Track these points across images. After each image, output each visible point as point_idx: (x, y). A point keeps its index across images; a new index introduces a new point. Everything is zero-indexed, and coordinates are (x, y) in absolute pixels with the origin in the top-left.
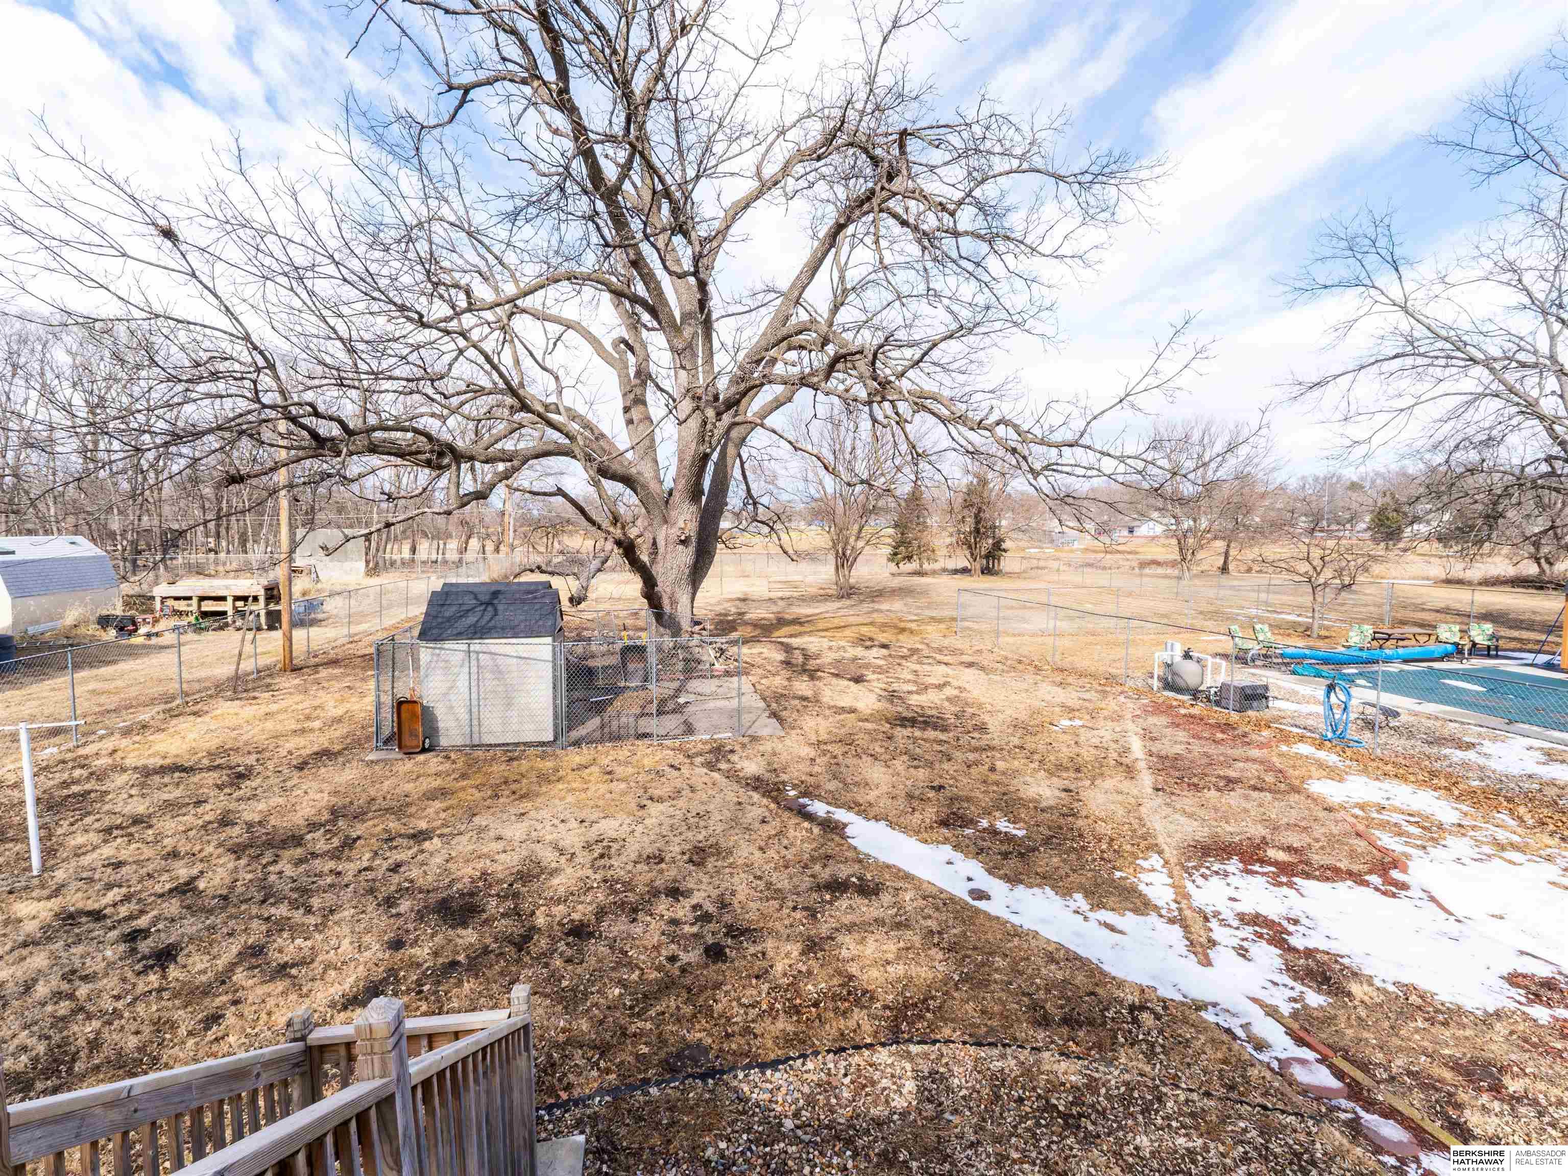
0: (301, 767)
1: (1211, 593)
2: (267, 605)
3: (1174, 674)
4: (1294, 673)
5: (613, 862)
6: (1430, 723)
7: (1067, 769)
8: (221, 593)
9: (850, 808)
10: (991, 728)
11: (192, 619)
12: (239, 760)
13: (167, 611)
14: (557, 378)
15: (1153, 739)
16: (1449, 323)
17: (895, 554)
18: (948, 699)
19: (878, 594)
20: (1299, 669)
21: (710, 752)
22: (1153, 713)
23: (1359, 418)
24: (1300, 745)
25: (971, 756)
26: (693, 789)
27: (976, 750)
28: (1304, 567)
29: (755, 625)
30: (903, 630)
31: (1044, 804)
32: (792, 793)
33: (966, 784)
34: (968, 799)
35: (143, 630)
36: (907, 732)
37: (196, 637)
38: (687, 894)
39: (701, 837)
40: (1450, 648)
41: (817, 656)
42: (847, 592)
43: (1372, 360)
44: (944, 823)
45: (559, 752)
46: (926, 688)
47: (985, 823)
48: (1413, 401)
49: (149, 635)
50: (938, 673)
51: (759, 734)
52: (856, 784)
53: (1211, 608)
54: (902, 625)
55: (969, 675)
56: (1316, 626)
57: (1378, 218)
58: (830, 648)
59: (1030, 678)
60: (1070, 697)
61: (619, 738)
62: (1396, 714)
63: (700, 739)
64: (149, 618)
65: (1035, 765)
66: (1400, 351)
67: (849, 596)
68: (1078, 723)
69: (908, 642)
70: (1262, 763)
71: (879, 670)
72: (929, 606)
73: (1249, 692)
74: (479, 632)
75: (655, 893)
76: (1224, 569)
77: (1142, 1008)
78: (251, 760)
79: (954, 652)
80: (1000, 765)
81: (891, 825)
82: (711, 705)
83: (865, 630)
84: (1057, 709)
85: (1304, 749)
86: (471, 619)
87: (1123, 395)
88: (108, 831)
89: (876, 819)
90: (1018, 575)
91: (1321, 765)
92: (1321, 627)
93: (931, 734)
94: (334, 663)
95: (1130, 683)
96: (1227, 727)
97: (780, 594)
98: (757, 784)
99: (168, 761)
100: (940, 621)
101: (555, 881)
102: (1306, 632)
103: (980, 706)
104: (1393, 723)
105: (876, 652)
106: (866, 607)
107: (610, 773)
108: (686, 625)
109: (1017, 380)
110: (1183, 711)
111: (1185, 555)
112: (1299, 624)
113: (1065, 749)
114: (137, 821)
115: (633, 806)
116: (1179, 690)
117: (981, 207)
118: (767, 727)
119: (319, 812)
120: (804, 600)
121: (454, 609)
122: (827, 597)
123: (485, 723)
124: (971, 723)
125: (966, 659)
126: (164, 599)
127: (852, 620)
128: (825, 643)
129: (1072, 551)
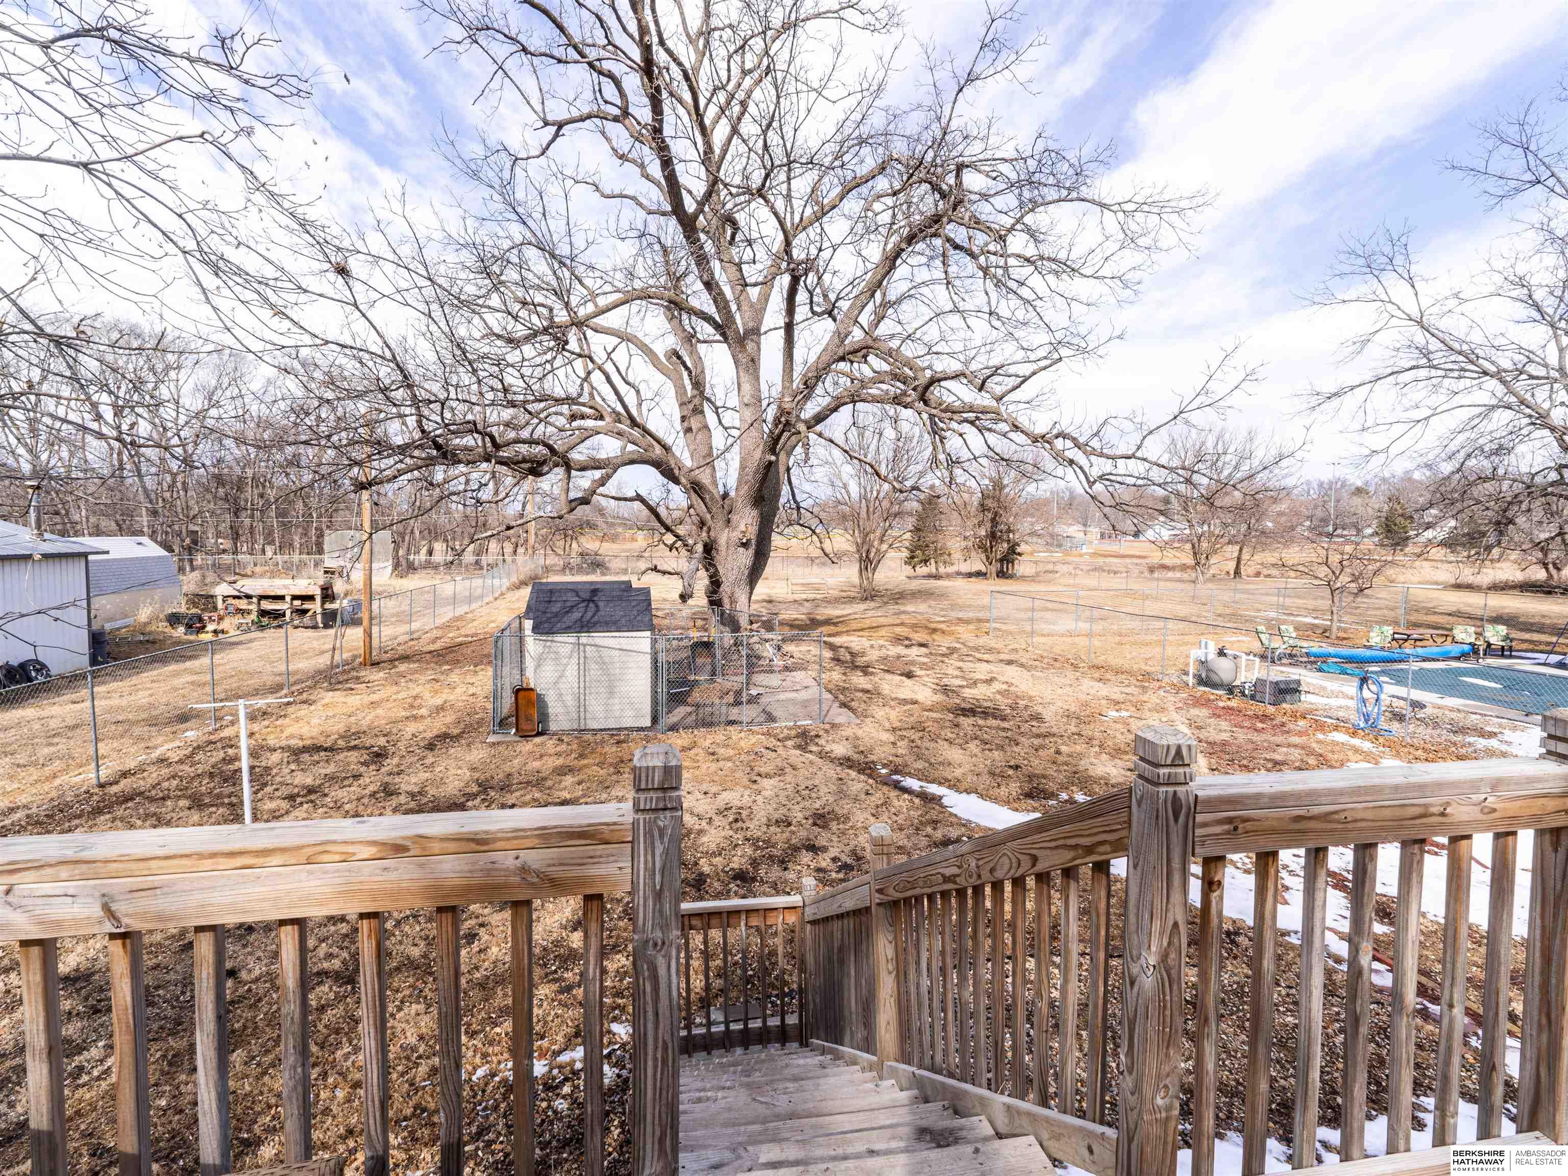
0: (431, 747)
1: (1227, 596)
2: (323, 603)
3: (1209, 670)
4: (1320, 670)
5: (748, 824)
6: (1454, 715)
7: (1126, 753)
8: (280, 593)
9: (940, 784)
10: (1047, 718)
11: (254, 616)
12: (372, 742)
13: (231, 609)
14: (638, 392)
15: (1199, 728)
16: (1462, 336)
17: (912, 557)
18: (999, 692)
19: (899, 596)
20: (1324, 667)
21: (797, 736)
22: (1194, 706)
23: (1378, 429)
24: (1335, 734)
25: (1036, 742)
26: (794, 768)
27: (1038, 736)
28: (1323, 571)
29: (792, 625)
30: (935, 630)
31: (1113, 781)
32: (884, 771)
33: (1038, 765)
34: (1044, 777)
35: (210, 627)
36: (971, 720)
37: (259, 634)
38: (824, 849)
39: (817, 806)
40: (1467, 648)
41: (863, 654)
42: (869, 595)
43: (1389, 371)
44: (1029, 795)
45: (660, 736)
46: (975, 683)
47: (1064, 796)
48: (1429, 412)
49: (215, 632)
50: (982, 671)
51: (836, 721)
52: (941, 763)
53: (1228, 611)
54: (933, 626)
55: (1012, 673)
56: (1334, 629)
57: (1395, 237)
58: (872, 646)
59: (1071, 674)
60: (1115, 692)
61: (711, 724)
62: (1422, 706)
63: (783, 725)
64: (215, 616)
65: (1097, 749)
66: (1414, 363)
67: (872, 598)
68: (1124, 714)
69: (944, 642)
70: (1303, 748)
71: (924, 666)
72: (953, 607)
73: (1282, 686)
74: (585, 626)
75: (796, 849)
76: (1237, 572)
77: (1237, 933)
78: (382, 741)
79: (990, 650)
80: (1064, 749)
81: (981, 796)
82: (782, 696)
83: (898, 630)
84: (1104, 702)
85: (1340, 737)
86: (576, 615)
87: (1176, 412)
88: (291, 798)
89: (968, 792)
90: (1033, 579)
91: (1357, 750)
92: (1339, 629)
93: (992, 722)
94: (405, 658)
95: (1166, 679)
96: (1265, 718)
97: (804, 596)
98: (847, 762)
99: (308, 742)
100: (968, 622)
101: (705, 839)
102: (1325, 633)
103: (1031, 698)
104: (1420, 715)
105: (915, 651)
106: (892, 608)
107: (713, 754)
108: (743, 621)
109: (1053, 391)
110: (1221, 704)
111: (1199, 559)
112: (1317, 626)
113: (1119, 736)
114: (311, 791)
115: (745, 781)
116: (1214, 686)
117: (1032, 233)
118: (841, 716)
119: (467, 785)
120: (829, 602)
121: (559, 605)
122: (851, 600)
123: (590, 709)
124: (1026, 714)
125: (1006, 657)
126: (225, 598)
127: (882, 620)
128: (866, 643)
129: (1081, 555)
